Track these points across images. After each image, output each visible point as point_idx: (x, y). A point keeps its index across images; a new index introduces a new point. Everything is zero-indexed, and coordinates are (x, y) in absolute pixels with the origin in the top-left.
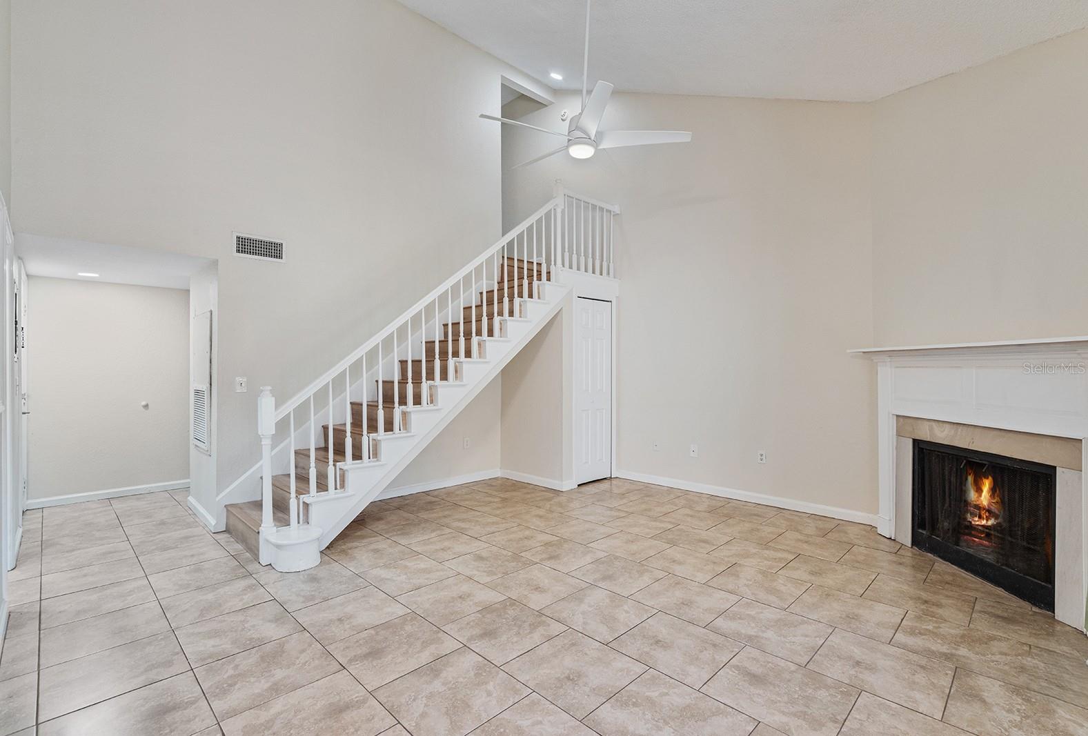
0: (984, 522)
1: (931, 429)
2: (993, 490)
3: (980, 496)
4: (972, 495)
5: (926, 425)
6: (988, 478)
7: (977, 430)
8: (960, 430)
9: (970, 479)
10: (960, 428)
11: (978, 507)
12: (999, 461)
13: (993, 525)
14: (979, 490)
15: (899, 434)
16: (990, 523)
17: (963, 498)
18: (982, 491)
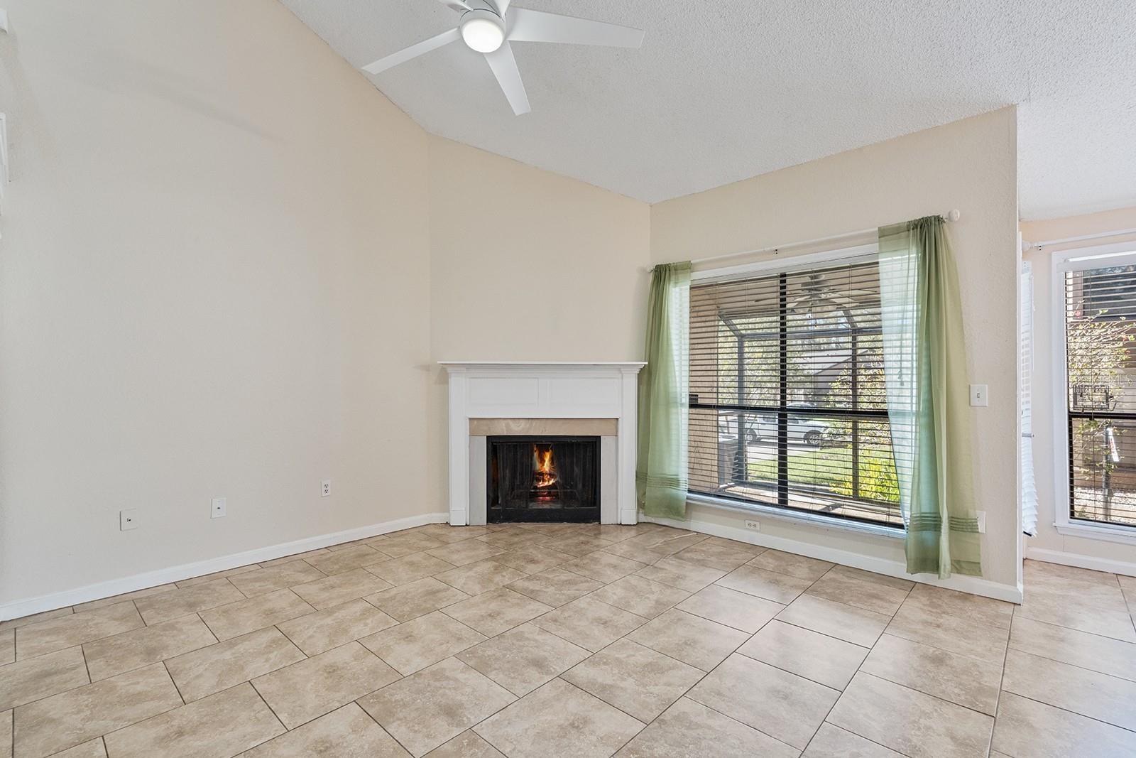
0: (546, 484)
1: (508, 426)
2: (552, 459)
3: (543, 465)
4: (538, 466)
5: (503, 423)
6: (548, 451)
7: (549, 421)
8: (534, 424)
9: (536, 454)
10: (534, 422)
11: (542, 474)
12: (560, 440)
13: (553, 484)
14: (542, 461)
15: (472, 434)
16: (551, 483)
17: (533, 469)
18: (545, 461)
